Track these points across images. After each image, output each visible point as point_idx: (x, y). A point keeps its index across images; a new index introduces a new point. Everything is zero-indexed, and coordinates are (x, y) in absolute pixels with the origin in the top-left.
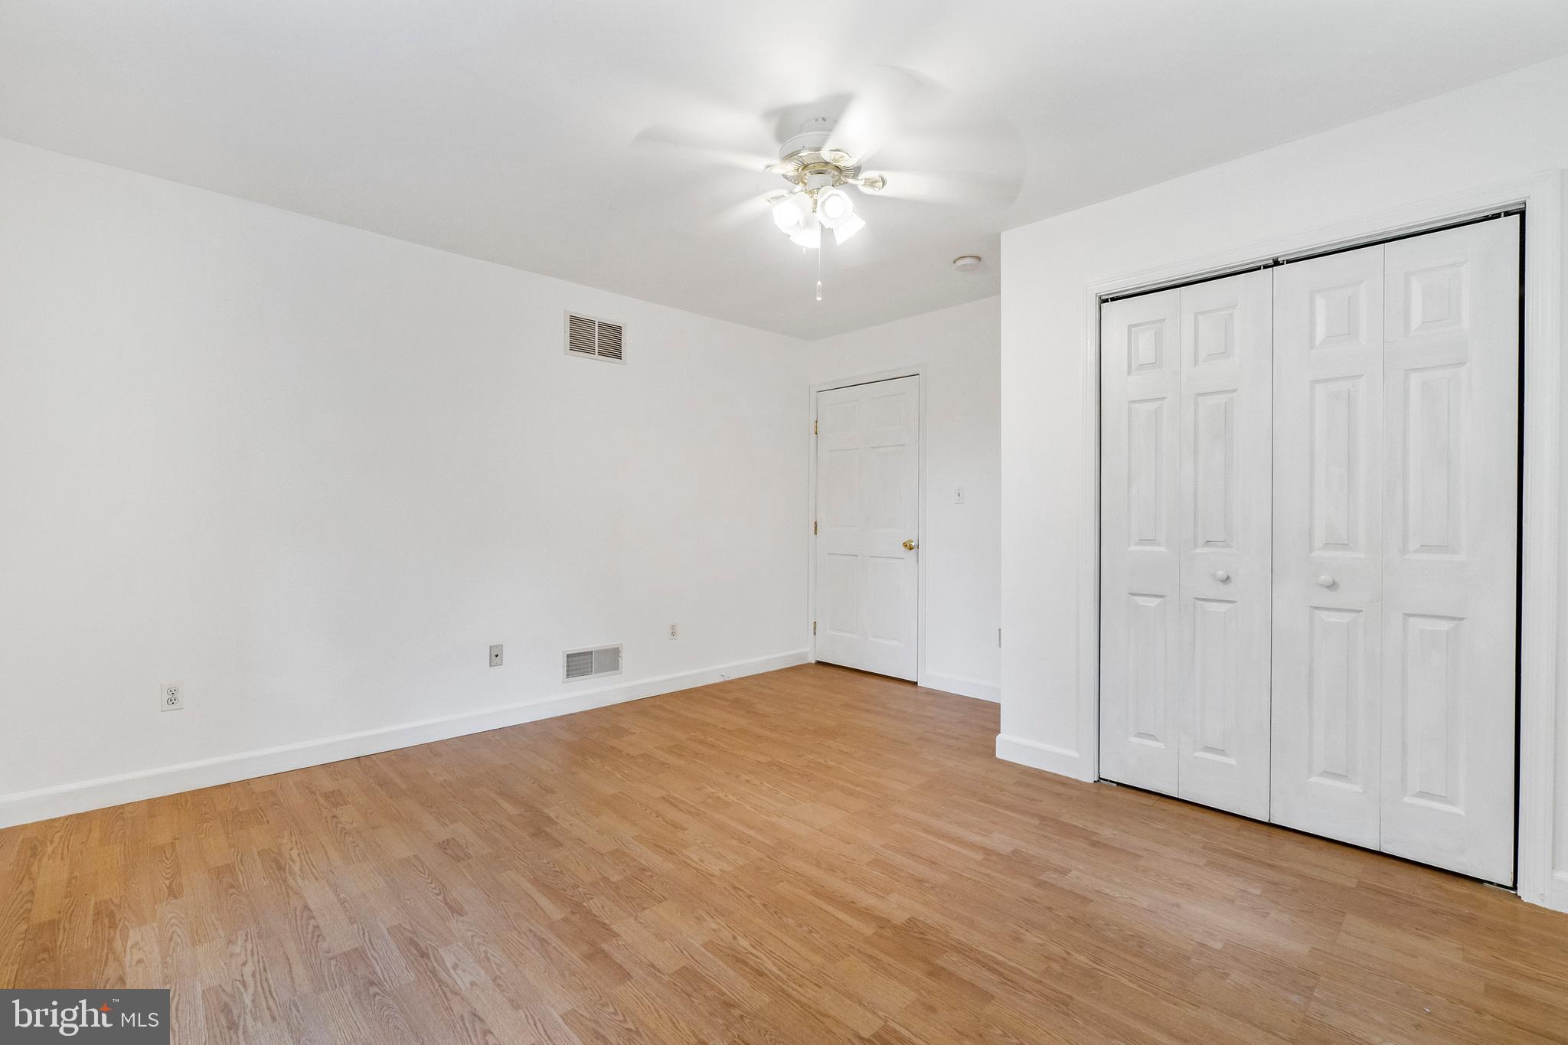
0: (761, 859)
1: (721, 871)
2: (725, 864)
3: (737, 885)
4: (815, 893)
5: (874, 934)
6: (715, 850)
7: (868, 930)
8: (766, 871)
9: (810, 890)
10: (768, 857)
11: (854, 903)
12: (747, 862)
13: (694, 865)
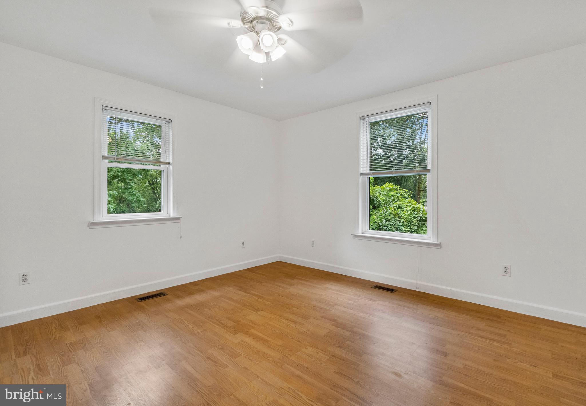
0: (290, 355)
1: (307, 349)
2: (306, 352)
3: (299, 343)
4: (267, 341)
5: (251, 329)
6: (313, 359)
7: (253, 331)
8: (288, 350)
9: (269, 343)
10: (287, 357)
11: (254, 339)
12: (297, 353)
13: (319, 351)
